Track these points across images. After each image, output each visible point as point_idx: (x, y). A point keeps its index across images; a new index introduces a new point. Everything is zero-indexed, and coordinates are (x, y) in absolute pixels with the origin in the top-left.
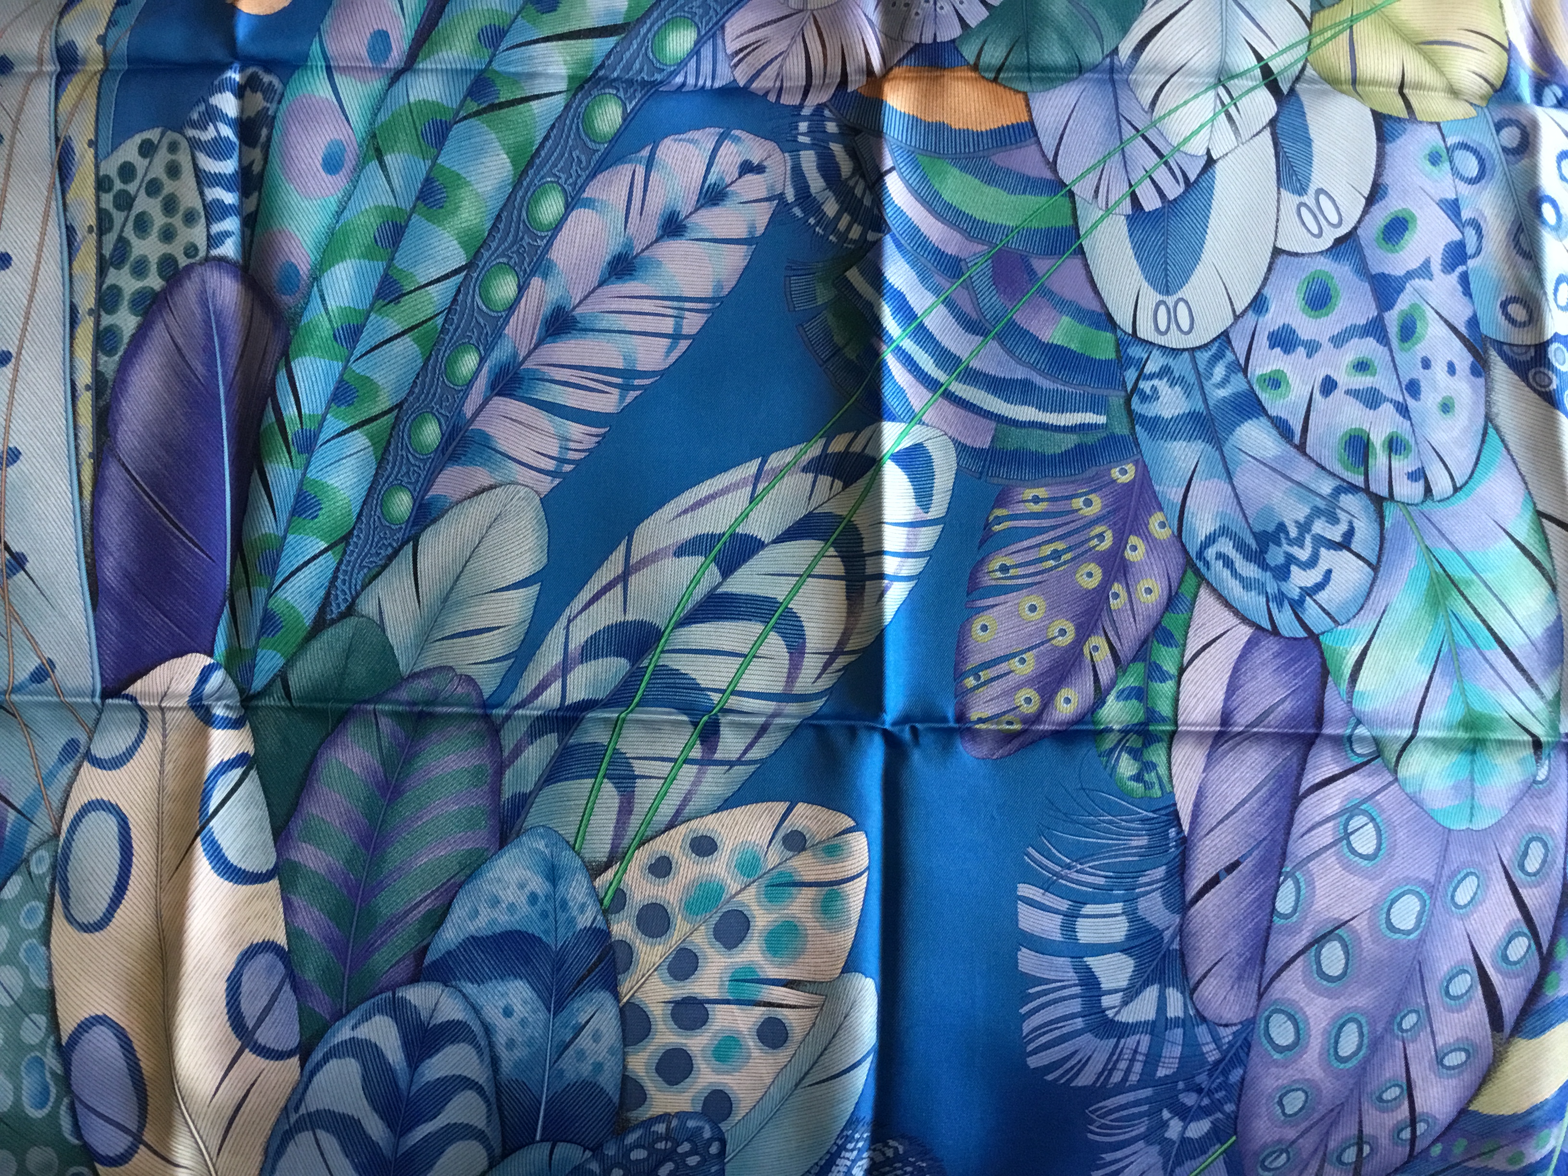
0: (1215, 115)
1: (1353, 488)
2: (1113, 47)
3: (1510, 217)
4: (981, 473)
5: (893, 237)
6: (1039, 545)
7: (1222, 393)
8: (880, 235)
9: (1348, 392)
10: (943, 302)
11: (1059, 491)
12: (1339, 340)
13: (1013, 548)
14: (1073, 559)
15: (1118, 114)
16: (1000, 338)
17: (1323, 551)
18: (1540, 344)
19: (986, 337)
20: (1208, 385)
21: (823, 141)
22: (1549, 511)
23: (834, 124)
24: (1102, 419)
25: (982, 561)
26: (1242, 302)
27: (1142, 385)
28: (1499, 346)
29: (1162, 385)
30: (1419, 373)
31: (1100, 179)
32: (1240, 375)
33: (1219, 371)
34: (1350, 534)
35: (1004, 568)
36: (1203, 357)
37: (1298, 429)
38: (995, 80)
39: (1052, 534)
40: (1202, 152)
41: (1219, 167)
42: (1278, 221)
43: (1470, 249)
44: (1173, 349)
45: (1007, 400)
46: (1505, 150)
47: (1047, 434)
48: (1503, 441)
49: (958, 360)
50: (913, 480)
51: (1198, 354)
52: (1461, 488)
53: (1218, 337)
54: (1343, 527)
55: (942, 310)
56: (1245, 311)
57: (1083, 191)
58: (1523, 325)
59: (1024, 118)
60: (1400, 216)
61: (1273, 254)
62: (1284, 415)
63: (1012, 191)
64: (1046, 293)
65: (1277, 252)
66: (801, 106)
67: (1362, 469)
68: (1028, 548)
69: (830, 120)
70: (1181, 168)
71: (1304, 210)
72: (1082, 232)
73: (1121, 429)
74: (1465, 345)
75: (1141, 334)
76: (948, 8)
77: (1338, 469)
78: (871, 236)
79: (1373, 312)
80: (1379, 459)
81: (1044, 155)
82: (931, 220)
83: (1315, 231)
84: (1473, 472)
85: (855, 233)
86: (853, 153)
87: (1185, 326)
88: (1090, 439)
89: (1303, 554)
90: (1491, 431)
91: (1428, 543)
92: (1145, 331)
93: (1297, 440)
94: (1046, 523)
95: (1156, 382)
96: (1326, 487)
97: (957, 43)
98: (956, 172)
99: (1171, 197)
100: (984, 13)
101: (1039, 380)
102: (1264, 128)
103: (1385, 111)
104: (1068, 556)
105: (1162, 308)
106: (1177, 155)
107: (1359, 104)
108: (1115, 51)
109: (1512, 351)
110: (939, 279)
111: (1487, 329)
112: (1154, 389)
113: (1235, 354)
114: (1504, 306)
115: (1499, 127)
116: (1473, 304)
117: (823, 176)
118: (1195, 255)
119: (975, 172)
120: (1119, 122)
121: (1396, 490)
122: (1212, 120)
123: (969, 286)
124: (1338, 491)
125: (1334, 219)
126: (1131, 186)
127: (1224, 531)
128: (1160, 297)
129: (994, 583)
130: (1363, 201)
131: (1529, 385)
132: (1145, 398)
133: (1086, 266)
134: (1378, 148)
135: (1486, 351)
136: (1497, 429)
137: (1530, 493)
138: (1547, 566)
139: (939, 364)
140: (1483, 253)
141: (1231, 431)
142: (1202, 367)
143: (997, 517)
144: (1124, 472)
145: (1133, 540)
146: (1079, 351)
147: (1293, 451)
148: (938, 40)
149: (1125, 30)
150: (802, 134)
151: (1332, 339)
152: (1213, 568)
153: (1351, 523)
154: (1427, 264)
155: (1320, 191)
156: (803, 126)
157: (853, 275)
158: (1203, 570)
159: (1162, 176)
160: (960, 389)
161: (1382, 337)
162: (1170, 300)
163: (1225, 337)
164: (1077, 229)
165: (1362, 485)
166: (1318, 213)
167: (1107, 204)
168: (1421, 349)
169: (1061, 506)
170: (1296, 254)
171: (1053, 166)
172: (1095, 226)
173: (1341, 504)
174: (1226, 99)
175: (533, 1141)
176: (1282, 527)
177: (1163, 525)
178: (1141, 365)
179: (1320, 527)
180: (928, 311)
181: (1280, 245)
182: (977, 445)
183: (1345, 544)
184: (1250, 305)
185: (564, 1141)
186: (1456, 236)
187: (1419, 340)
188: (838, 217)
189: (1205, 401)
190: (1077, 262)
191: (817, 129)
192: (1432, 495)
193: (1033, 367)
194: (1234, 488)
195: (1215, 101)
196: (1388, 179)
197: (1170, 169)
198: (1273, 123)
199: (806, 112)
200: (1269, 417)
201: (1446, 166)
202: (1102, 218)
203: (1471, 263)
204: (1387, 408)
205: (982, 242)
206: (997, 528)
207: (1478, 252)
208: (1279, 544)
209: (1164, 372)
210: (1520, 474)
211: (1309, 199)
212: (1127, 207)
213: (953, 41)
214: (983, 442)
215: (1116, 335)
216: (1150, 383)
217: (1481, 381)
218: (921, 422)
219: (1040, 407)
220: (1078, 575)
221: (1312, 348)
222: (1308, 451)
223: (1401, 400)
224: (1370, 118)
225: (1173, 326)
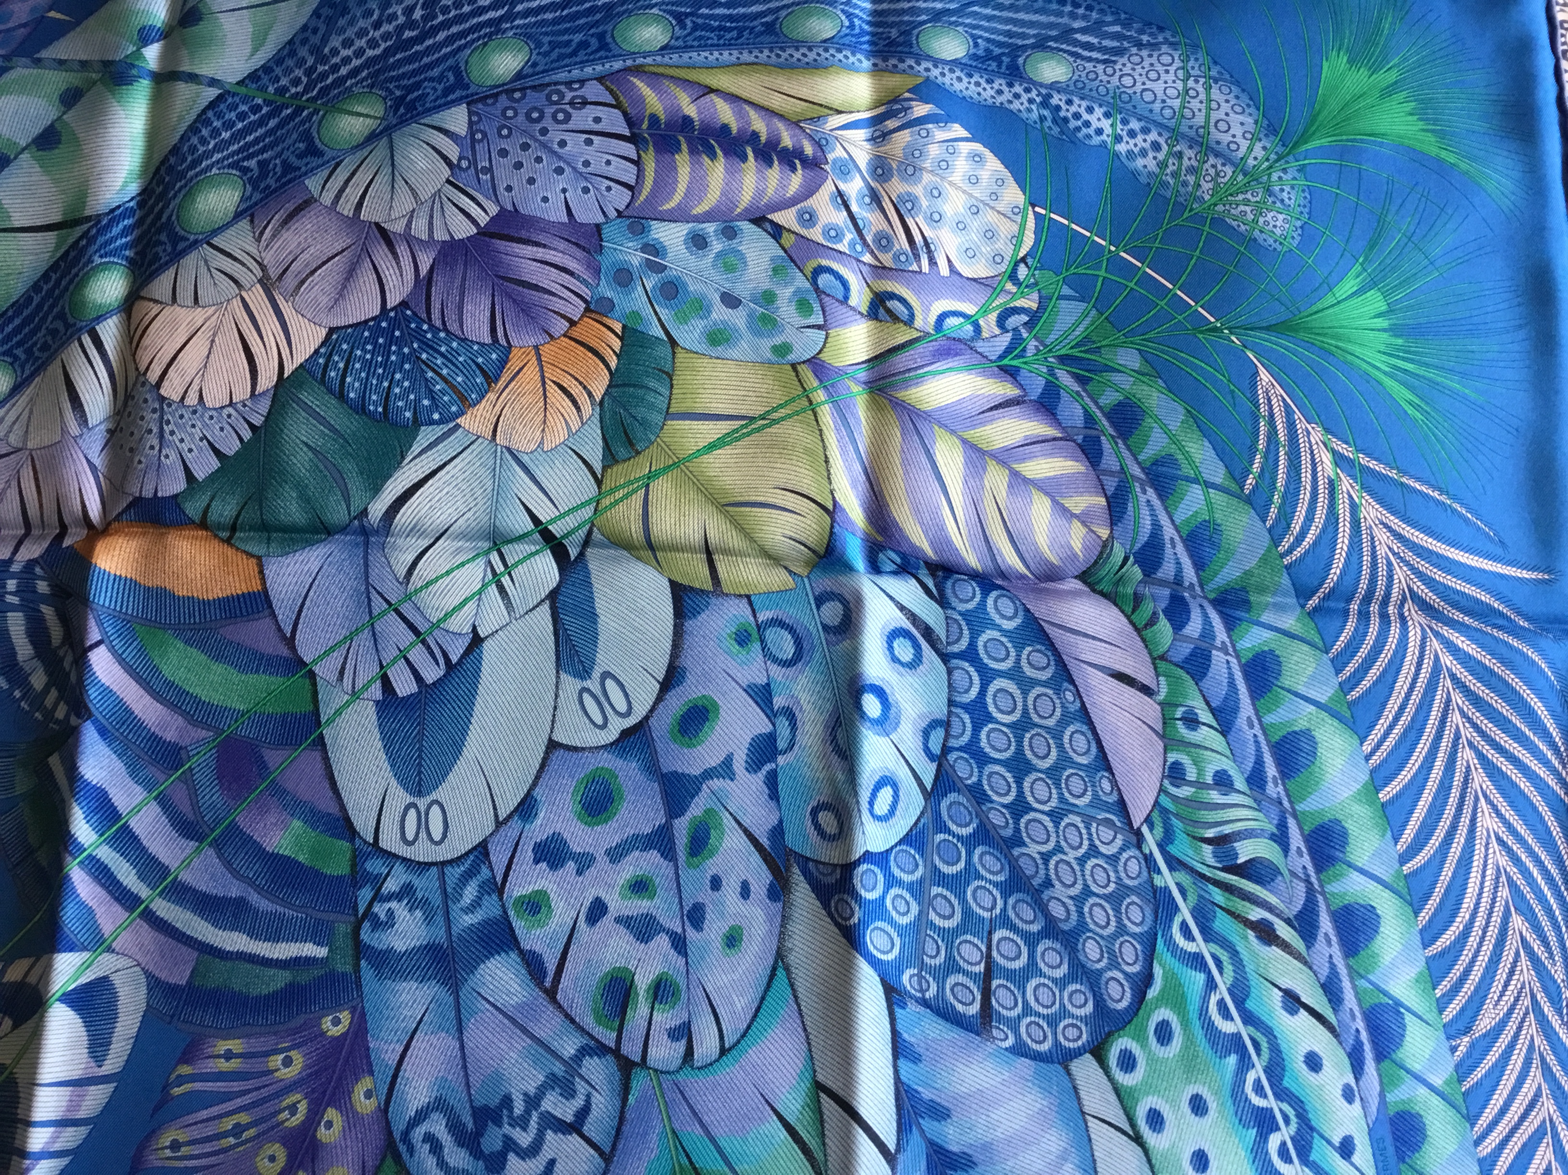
0: (484, 586)
1: (599, 1049)
2: (361, 508)
3: (829, 706)
4: (172, 1017)
5: (96, 722)
6: (220, 1116)
7: (469, 920)
8: (80, 721)
9: (618, 920)
10: (155, 799)
11: (257, 1044)
12: (616, 854)
13: (191, 1118)
14: (258, 1136)
15: (368, 584)
16: (217, 845)
17: (550, 1135)
18: (847, 865)
19: (201, 842)
20: (455, 909)
21: (32, 602)
22: (830, 1084)
23: (45, 583)
24: (321, 952)
25: (153, 1133)
26: (508, 804)
27: (376, 909)
28: (804, 861)
29: (399, 908)
30: (705, 896)
31: (346, 658)
32: (495, 897)
33: (470, 892)
34: (584, 1112)
35: (175, 1146)
36: (454, 874)
37: (551, 967)
38: (228, 541)
39: (239, 1102)
40: (467, 629)
41: (487, 646)
42: (555, 708)
43: (781, 744)
44: (419, 863)
45: (215, 924)
46: (825, 627)
47: (257, 969)
48: (792, 985)
49: (164, 871)
50: (88, 1024)
51: (448, 870)
52: (730, 1049)
53: (474, 848)
54: (579, 1102)
55: (154, 809)
56: (510, 817)
57: (325, 671)
58: (832, 838)
59: (256, 586)
60: (700, 703)
61: (547, 748)
62: (538, 948)
63: (243, 668)
64: (278, 791)
65: (552, 745)
66: (10, 561)
67: (617, 1024)
68: (208, 1120)
69: (43, 579)
70: (441, 647)
71: (586, 697)
72: (323, 720)
73: (344, 966)
74: (765, 860)
75: (383, 844)
76: (173, 456)
77: (589, 1022)
78: (74, 720)
79: (660, 819)
80: (640, 1009)
81: (280, 629)
82: (147, 699)
83: (599, 720)
84: (749, 1027)
85: (61, 713)
86: (64, 618)
87: (437, 835)
88: (304, 977)
89: (525, 1139)
90: (781, 973)
91: (676, 1126)
92: (390, 841)
93: (548, 983)
94: (236, 1086)
95: (393, 905)
96: (569, 1047)
97: (180, 499)
98: (180, 645)
99: (429, 681)
100: (215, 464)
101: (255, 899)
102: (543, 601)
103: (685, 582)
104: (252, 1132)
105: (412, 813)
106: (436, 633)
107: (656, 574)
108: (365, 512)
109: (817, 869)
110: (152, 771)
111: (791, 840)
112: (390, 913)
113: (492, 870)
114: (814, 812)
115: (820, 601)
116: (780, 810)
117: (33, 643)
118: (457, 748)
119: (202, 645)
120: (368, 593)
121: (652, 1052)
122: (480, 592)
123: (188, 779)
124: (583, 1052)
125: (622, 707)
126: (382, 667)
127: (439, 1105)
128: (409, 799)
129: (159, 1164)
130: (658, 686)
131: (830, 915)
132: (377, 924)
133: (326, 759)
134: (675, 626)
135: (788, 869)
136: (787, 969)
137: (812, 1058)
138: (819, 1155)
139: (142, 877)
140: (796, 748)
141: (472, 969)
142: (450, 882)
143: (180, 1076)
144: (336, 1022)
145: (331, 1114)
146: (307, 863)
147: (542, 999)
148: (160, 494)
149: (376, 489)
150: (11, 593)
151: (608, 852)
152: (416, 1155)
153: (588, 1096)
154: (728, 762)
155: (606, 675)
156: (11, 585)
157: (55, 761)
158: (405, 1156)
159: (418, 655)
160: (164, 909)
161: (668, 852)
162: (422, 803)
163: (482, 850)
164: (317, 713)
165: (612, 1045)
166: (603, 700)
167: (354, 687)
168: (712, 866)
169: (255, 1065)
170: (575, 749)
171: (290, 642)
172: (338, 712)
173: (583, 1071)
174: (499, 567)
176: (507, 1101)
177: (368, 1095)
178: (378, 881)
179: (554, 1104)
180: (136, 810)
181: (560, 737)
182: (172, 980)
183: (575, 1127)
184: (516, 810)
186: (769, 728)
187: (712, 854)
188: (46, 690)
189: (449, 929)
190: (317, 755)
191: (26, 589)
192: (692, 1060)
193: (251, 883)
194: (462, 1047)
195: (485, 571)
196: (687, 661)
197: (428, 648)
198: (553, 596)
199: (15, 568)
200: (522, 953)
201: (757, 646)
202: (348, 704)
203: (781, 760)
204: (662, 942)
205: (208, 727)
206: (177, 1091)
207: (791, 746)
208: (500, 1126)
209: (406, 892)
210: (805, 1030)
211: (593, 684)
212: (376, 691)
213: (176, 496)
214: (179, 977)
215: (353, 844)
216: (387, 906)
217: (780, 905)
218: (110, 950)
219: (254, 934)
220: (258, 1159)
221: (584, 862)
222: (558, 997)
223: (679, 930)
224: (668, 591)
225: (423, 835)
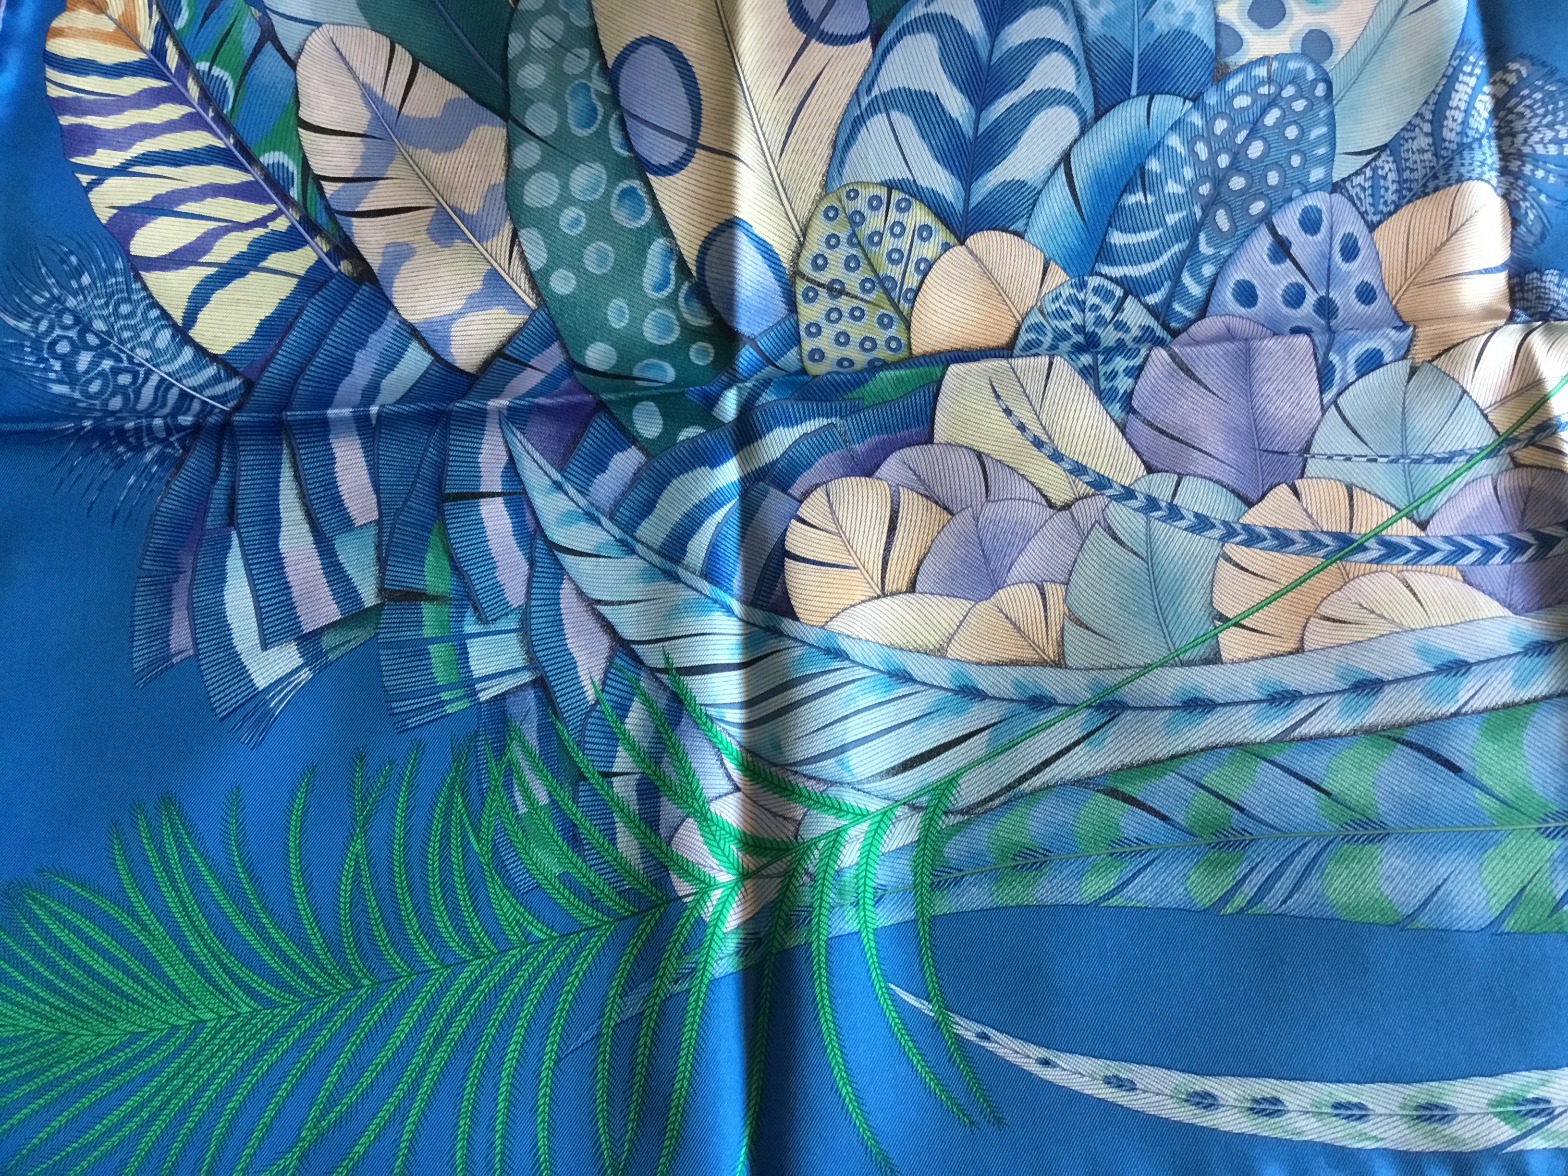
175: (1129, 97)
185: (1161, 93)
